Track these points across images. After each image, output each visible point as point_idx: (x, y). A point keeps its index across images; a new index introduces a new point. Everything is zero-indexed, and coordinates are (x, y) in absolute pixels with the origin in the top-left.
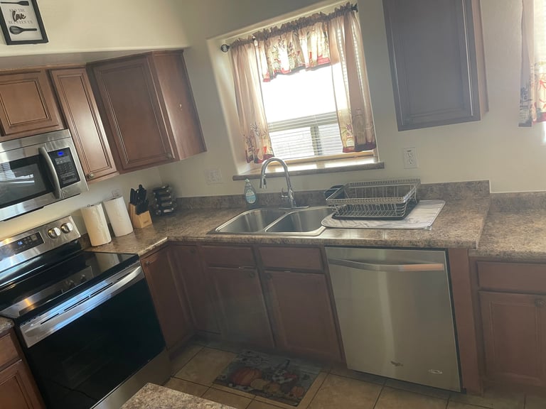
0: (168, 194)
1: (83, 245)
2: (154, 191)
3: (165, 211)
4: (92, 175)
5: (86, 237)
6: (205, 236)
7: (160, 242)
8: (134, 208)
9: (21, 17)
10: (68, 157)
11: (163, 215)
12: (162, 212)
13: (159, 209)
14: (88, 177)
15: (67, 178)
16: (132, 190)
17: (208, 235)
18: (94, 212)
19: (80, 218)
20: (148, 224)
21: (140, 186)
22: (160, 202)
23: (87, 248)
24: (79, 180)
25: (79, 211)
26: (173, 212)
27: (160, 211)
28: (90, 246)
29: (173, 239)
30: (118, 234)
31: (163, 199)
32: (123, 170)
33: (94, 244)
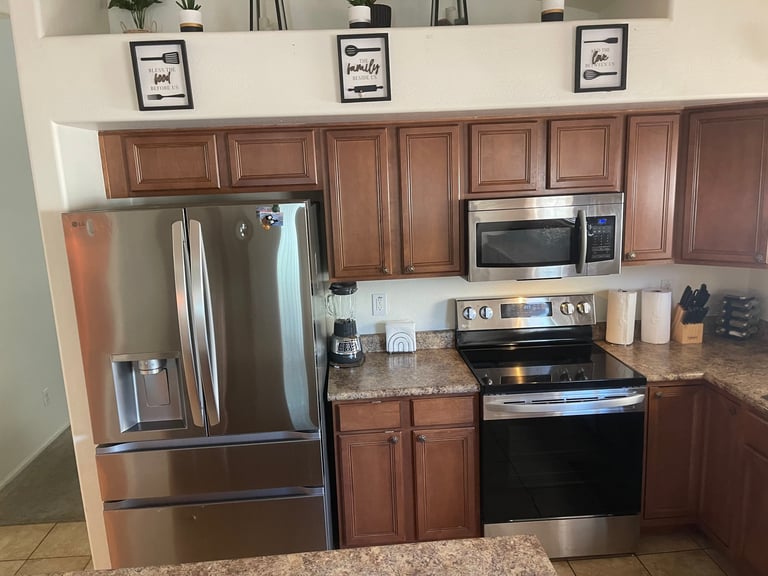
0: (746, 311)
1: (596, 335)
2: (726, 298)
3: (732, 333)
4: (633, 255)
5: (603, 326)
6: (757, 398)
7: (690, 375)
8: (681, 312)
9: (604, 58)
10: (610, 227)
11: (726, 336)
12: (727, 332)
13: (723, 326)
14: (626, 258)
15: (599, 253)
16: (688, 288)
17: (763, 400)
18: (622, 301)
19: (604, 301)
20: (692, 341)
21: (704, 286)
22: (728, 317)
23: (600, 340)
24: (612, 258)
25: (606, 292)
26: (743, 339)
27: (723, 330)
28: (604, 340)
29: (710, 379)
30: (645, 337)
31: (735, 314)
32: (682, 259)
33: (609, 338)
